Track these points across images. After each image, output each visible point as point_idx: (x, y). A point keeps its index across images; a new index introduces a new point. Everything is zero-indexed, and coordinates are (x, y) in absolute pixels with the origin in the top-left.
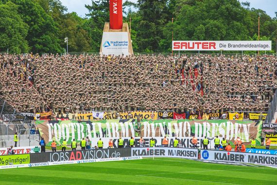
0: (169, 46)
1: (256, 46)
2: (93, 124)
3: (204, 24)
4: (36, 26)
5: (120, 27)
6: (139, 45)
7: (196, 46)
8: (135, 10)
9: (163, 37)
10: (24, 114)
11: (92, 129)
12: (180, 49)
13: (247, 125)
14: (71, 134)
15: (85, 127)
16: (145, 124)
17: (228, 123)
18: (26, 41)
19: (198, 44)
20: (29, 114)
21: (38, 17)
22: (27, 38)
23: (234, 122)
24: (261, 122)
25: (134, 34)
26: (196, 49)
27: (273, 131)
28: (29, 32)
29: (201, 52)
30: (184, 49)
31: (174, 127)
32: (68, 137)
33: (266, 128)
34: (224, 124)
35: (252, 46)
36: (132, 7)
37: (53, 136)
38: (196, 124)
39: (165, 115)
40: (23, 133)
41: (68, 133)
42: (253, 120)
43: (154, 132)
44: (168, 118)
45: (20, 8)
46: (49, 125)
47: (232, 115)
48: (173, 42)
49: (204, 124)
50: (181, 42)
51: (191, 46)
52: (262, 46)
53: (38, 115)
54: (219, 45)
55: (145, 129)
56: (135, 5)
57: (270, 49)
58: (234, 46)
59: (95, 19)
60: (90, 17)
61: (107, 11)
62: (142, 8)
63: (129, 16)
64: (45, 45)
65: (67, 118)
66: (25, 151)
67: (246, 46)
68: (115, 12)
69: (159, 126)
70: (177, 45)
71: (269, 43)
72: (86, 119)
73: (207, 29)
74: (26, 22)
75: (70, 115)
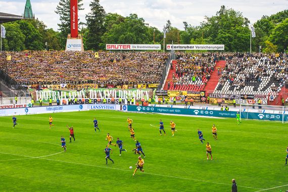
0: (105, 47)
1: (152, 47)
2: (62, 92)
3: (125, 35)
4: (30, 36)
5: (77, 37)
6: (88, 46)
7: (119, 47)
8: (85, 27)
9: (101, 42)
10: (23, 86)
11: (60, 95)
12: (110, 49)
13: (147, 91)
14: (49, 96)
15: (57, 93)
16: (91, 91)
17: (138, 90)
18: (24, 45)
19: (121, 46)
20: (25, 86)
21: (31, 31)
22: (25, 43)
23: (140, 89)
24: (155, 89)
25: (85, 40)
26: (119, 49)
27: (162, 94)
28: (26, 40)
29: (122, 50)
30: (113, 49)
31: (107, 93)
32: (47, 98)
33: (158, 93)
34: (135, 91)
35: (150, 47)
36: (84, 25)
37: (39, 97)
38: (120, 91)
39: (102, 86)
40: (22, 96)
41: (47, 96)
42: (151, 88)
43: (96, 95)
44: (103, 87)
45: (21, 26)
46: (37, 92)
47: (139, 86)
48: (107, 45)
49: (124, 91)
50: (111, 45)
51: (117, 47)
52: (156, 47)
53: (30, 86)
54: (133, 47)
55: (91, 94)
56: (85, 24)
57: (160, 49)
58: (141, 47)
59: (63, 32)
60: (60, 31)
61: (70, 27)
62: (89, 25)
63: (82, 30)
64: (34, 47)
65: (47, 87)
66: (23, 106)
67: (147, 47)
68: (74, 28)
69: (98, 92)
70: (109, 46)
71: (160, 46)
72: (58, 88)
73: (126, 38)
74: (24, 33)
75: (49, 86)
